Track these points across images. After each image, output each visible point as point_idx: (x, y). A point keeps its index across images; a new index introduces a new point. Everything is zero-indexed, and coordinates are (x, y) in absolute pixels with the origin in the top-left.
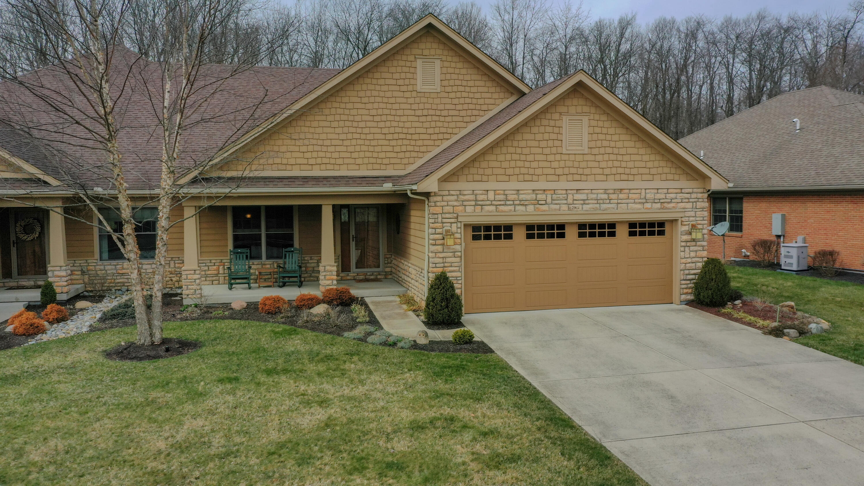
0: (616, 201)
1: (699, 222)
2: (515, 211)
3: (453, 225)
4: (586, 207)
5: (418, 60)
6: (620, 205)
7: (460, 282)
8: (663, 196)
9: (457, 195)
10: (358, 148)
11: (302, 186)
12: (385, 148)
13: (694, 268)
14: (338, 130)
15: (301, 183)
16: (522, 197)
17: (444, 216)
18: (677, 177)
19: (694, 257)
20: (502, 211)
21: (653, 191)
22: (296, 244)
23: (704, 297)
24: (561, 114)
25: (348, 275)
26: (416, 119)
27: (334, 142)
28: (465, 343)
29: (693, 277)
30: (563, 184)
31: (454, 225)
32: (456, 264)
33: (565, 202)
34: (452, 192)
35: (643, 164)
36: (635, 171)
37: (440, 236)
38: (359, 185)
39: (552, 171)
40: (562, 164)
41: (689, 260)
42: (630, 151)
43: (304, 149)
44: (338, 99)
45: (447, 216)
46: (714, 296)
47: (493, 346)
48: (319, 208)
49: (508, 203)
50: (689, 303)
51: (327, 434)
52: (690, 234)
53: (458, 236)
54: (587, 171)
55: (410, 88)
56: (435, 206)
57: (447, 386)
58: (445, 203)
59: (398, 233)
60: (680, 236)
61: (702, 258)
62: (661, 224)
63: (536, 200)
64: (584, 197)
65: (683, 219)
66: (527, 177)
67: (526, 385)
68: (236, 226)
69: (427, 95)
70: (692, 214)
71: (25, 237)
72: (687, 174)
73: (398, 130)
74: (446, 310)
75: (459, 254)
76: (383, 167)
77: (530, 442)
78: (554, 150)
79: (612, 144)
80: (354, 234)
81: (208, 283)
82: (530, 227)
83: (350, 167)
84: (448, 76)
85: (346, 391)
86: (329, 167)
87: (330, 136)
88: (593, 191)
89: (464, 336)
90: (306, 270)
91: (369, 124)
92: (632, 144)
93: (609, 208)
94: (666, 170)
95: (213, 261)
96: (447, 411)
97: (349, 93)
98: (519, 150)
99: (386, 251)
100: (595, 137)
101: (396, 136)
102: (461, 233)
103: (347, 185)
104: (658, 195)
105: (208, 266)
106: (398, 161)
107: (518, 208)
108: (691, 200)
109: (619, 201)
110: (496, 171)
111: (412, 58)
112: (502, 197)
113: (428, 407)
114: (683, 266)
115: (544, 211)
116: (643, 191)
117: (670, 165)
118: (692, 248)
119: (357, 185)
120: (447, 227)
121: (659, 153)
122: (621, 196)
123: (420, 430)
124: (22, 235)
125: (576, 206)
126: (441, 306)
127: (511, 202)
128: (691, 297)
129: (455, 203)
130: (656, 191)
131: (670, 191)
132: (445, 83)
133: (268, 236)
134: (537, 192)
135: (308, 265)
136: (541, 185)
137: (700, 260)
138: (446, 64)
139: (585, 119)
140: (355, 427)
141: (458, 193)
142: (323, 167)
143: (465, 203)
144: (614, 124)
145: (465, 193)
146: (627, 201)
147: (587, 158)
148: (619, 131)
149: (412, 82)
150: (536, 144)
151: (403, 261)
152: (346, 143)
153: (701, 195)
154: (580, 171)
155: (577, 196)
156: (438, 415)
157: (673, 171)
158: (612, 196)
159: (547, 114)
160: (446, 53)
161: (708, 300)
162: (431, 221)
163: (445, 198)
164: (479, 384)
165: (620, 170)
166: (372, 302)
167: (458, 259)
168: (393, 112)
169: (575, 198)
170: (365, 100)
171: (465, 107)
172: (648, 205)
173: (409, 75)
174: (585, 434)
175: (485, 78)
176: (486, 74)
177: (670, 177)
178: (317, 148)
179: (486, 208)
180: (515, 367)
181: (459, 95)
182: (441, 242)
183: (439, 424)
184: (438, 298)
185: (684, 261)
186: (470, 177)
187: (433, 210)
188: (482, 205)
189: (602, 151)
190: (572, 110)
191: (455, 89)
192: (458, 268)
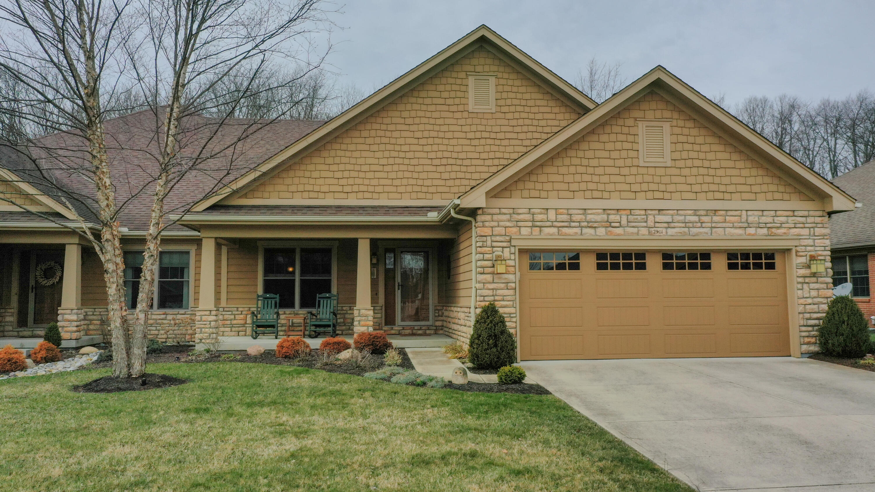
0: (709, 225)
1: (820, 253)
2: (581, 234)
3: (505, 249)
4: (671, 231)
5: (470, 77)
6: (714, 230)
7: (514, 320)
8: (770, 220)
9: (510, 214)
10: (400, 175)
11: (335, 214)
12: (431, 175)
13: (817, 310)
14: (378, 155)
15: (334, 212)
16: (589, 217)
17: (494, 239)
18: (787, 197)
19: (815, 297)
20: (566, 235)
21: (756, 213)
22: (334, 290)
23: (833, 345)
24: (636, 119)
25: (392, 329)
26: (468, 142)
27: (374, 168)
28: (513, 383)
29: (817, 322)
30: (641, 203)
31: (507, 250)
32: (509, 298)
33: (645, 224)
34: (504, 211)
35: (742, 180)
36: (732, 188)
37: (489, 263)
38: (400, 214)
39: (627, 187)
40: (639, 179)
41: (809, 301)
42: (724, 164)
43: (339, 175)
44: (379, 120)
45: (498, 238)
46: (848, 344)
47: (550, 389)
48: (353, 243)
49: (573, 224)
50: (814, 356)
51: (290, 466)
52: (809, 267)
53: (512, 263)
54: (671, 188)
55: (461, 108)
56: (483, 226)
57: (478, 422)
58: (495, 224)
59: (449, 278)
60: (795, 269)
61: (827, 298)
62: (770, 255)
63: (608, 221)
64: (668, 219)
65: (799, 249)
66: (596, 194)
67: (590, 425)
68: (267, 271)
69: (480, 116)
70: (810, 242)
71: (44, 282)
72: (800, 192)
73: (447, 154)
74: (494, 350)
75: (513, 285)
76: (429, 196)
77: (586, 484)
78: (629, 162)
79: (702, 155)
80: (400, 281)
81: (233, 333)
82: (601, 255)
83: (391, 195)
84: (504, 95)
85: (340, 424)
86: (367, 195)
87: (369, 161)
88: (680, 212)
89: (512, 373)
90: (344, 322)
91: (413, 148)
92: (726, 156)
93: (701, 233)
94: (773, 188)
95: (240, 309)
96: (469, 446)
97: (391, 114)
98: (585, 162)
99: (436, 301)
100: (679, 147)
101: (444, 161)
102: (515, 260)
103: (385, 214)
104: (763, 218)
105: (235, 315)
106: (446, 189)
107: (585, 230)
108: (807, 225)
109: (713, 225)
110: (557, 186)
111: (462, 75)
112: (565, 217)
113: (443, 442)
114: (801, 308)
115: (618, 235)
116: (744, 213)
117: (776, 181)
118: (812, 286)
119: (397, 215)
120: (498, 252)
121: (762, 167)
122: (715, 219)
123: (423, 465)
124: (41, 280)
125: (659, 229)
126: (488, 344)
127: (577, 224)
128: (815, 348)
129: (508, 224)
130: (760, 213)
131: (778, 213)
132: (502, 102)
133: (302, 282)
134: (609, 212)
135: (347, 316)
136: (615, 203)
137: (825, 301)
138: (502, 82)
139: (667, 126)
140: (332, 459)
141: (511, 211)
142: (360, 195)
143: (520, 224)
144: (703, 132)
145: (520, 211)
146: (724, 225)
147: (669, 171)
148: (709, 140)
149: (463, 101)
150: (606, 154)
151: (452, 308)
152: (387, 168)
153: (820, 219)
154: (662, 187)
155: (659, 218)
156: (456, 450)
157: (781, 189)
158: (704, 219)
159: (618, 119)
160: (501, 69)
161: (839, 349)
162: (479, 244)
163: (495, 217)
164: (523, 421)
165: (713, 187)
166: (413, 352)
167: (511, 292)
168: (441, 135)
169: (657, 220)
170: (409, 121)
171: (525, 129)
172: (752, 231)
173: (459, 94)
174: (673, 480)
175: (547, 97)
176: (548, 93)
177: (777, 196)
178: (353, 174)
179: (546, 230)
180: (576, 407)
181: (517, 115)
182: (490, 270)
183: (454, 459)
184: (485, 335)
185: (802, 301)
186: (526, 193)
187: (480, 231)
188: (540, 227)
189: (689, 163)
190: (650, 114)
191: (512, 109)
192: (511, 303)
